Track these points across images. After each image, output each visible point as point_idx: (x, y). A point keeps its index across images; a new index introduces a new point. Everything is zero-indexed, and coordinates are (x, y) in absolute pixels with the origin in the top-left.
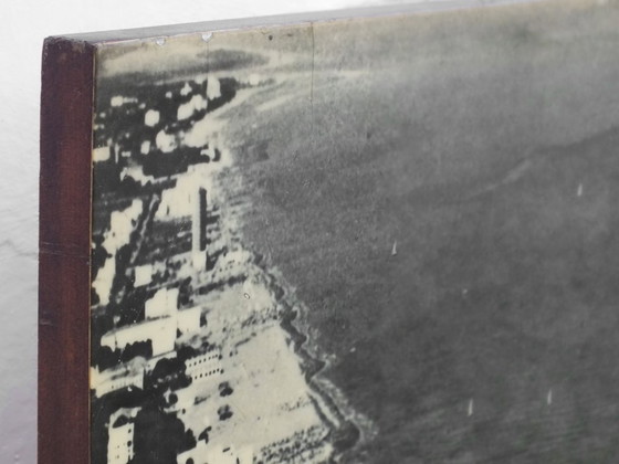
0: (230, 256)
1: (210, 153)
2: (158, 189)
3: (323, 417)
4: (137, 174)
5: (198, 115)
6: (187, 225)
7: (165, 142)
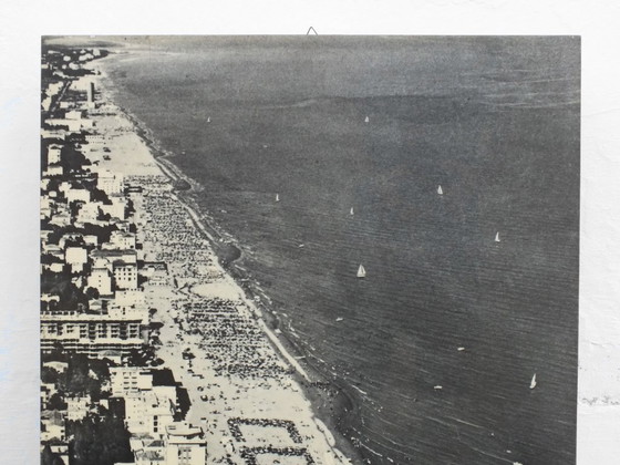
0: (107, 106)
1: (96, 72)
2: (71, 80)
3: (166, 174)
4: (61, 74)
5: (89, 60)
6: (85, 93)
7: (73, 66)
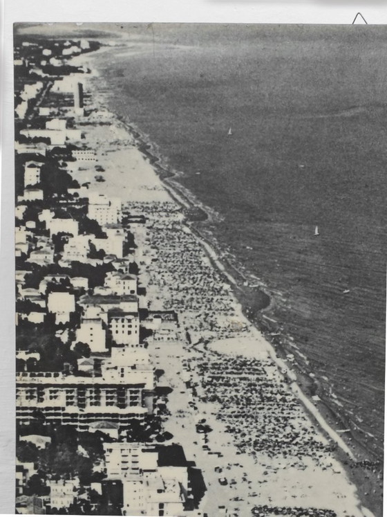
0: (99, 113)
1: (85, 69)
2: (53, 80)
3: (175, 200)
4: (39, 72)
5: (76, 54)
6: (71, 96)
7: (55, 62)
